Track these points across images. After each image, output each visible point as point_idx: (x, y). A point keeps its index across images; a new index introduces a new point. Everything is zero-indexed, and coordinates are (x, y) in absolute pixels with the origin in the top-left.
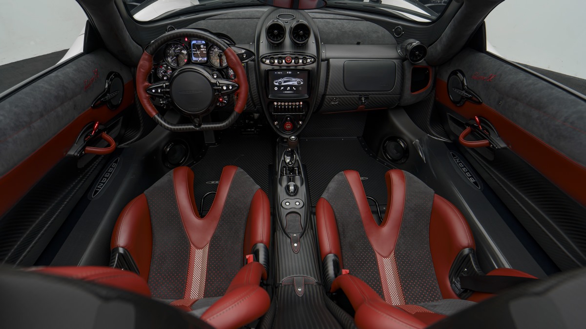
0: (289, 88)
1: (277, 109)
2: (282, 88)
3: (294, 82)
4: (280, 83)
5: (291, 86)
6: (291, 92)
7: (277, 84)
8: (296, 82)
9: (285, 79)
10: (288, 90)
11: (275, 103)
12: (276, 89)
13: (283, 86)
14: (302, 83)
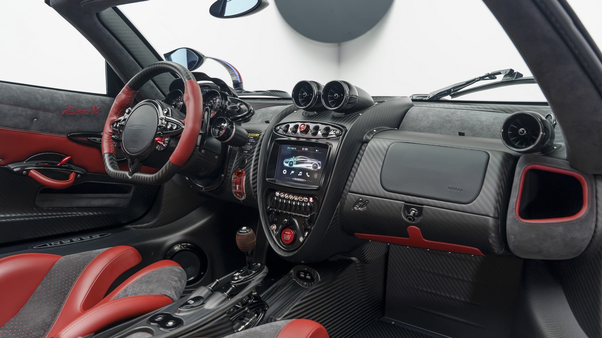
0: (300, 174)
1: (276, 204)
2: (293, 172)
3: (309, 164)
4: (291, 164)
5: (304, 171)
6: (302, 180)
7: (287, 165)
8: (311, 165)
9: (298, 159)
10: (300, 177)
11: (277, 194)
12: (285, 171)
13: (294, 169)
14: (319, 168)
